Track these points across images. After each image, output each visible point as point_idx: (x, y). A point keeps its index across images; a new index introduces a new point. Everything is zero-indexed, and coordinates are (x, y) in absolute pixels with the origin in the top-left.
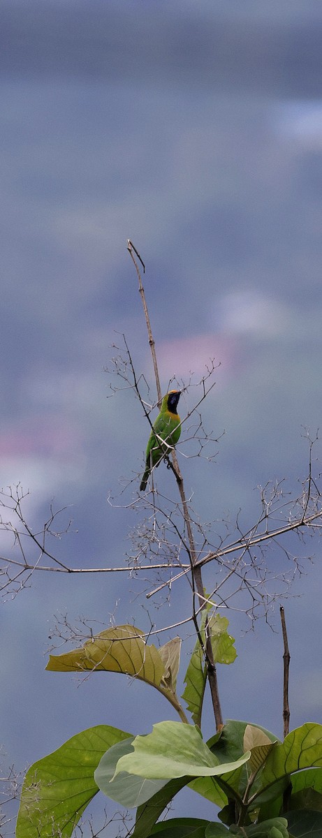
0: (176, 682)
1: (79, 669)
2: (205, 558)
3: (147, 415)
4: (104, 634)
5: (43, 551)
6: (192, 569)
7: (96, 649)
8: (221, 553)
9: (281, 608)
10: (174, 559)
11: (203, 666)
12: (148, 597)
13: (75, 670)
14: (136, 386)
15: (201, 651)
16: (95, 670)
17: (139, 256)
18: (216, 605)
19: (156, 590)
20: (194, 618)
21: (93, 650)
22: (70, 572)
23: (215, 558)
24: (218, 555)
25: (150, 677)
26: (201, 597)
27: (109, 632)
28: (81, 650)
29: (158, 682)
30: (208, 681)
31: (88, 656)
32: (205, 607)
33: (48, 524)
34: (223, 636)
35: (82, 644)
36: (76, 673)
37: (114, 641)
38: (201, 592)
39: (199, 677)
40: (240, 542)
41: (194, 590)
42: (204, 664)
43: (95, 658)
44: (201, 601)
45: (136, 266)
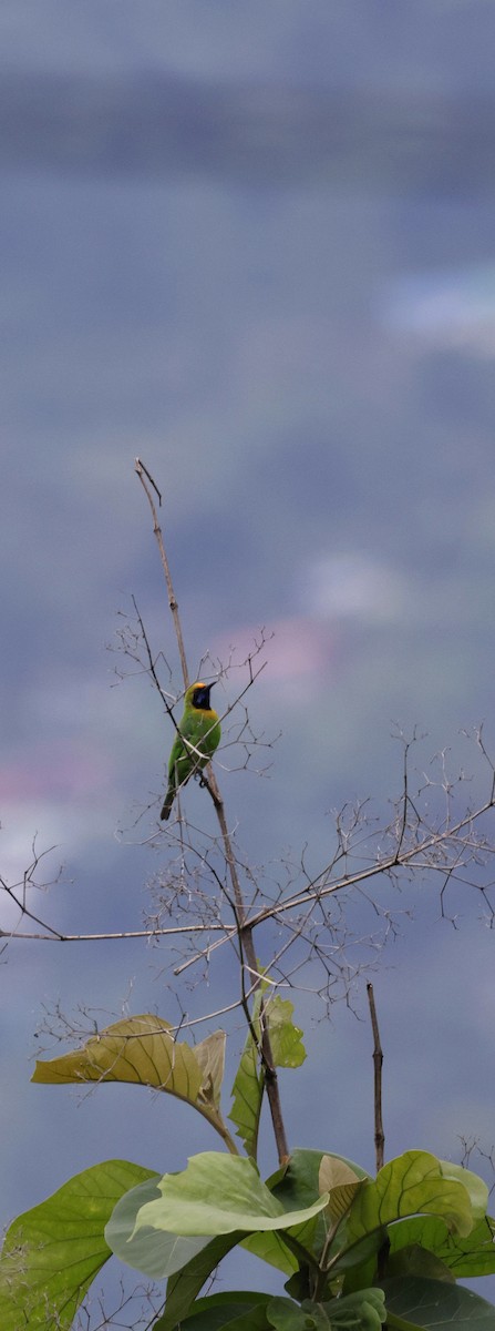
0: (219, 1095)
1: (79, 1080)
2: (257, 916)
3: (169, 711)
4: (114, 1028)
5: (24, 910)
6: (239, 931)
7: (103, 1050)
8: (280, 908)
9: (368, 986)
10: (213, 918)
11: (259, 1071)
12: (176, 974)
13: (73, 1082)
14: (152, 669)
15: (256, 1050)
16: (104, 1081)
17: (152, 481)
18: (274, 984)
19: (188, 964)
20: (244, 1003)
21: (98, 1053)
22: (63, 939)
23: (272, 915)
24: (277, 910)
25: (181, 1088)
26: (253, 972)
27: (121, 1025)
28: (81, 1053)
29: (193, 1097)
30: (265, 1093)
31: (91, 1061)
32: (258, 986)
33: (30, 871)
34: (286, 1028)
35: (83, 1044)
36: (73, 1086)
37: (128, 1038)
38: (253, 965)
39: (252, 1087)
40: (307, 890)
41: (242, 963)
42: (260, 1069)
43: (102, 1064)
44: (254, 978)
45: (149, 497)
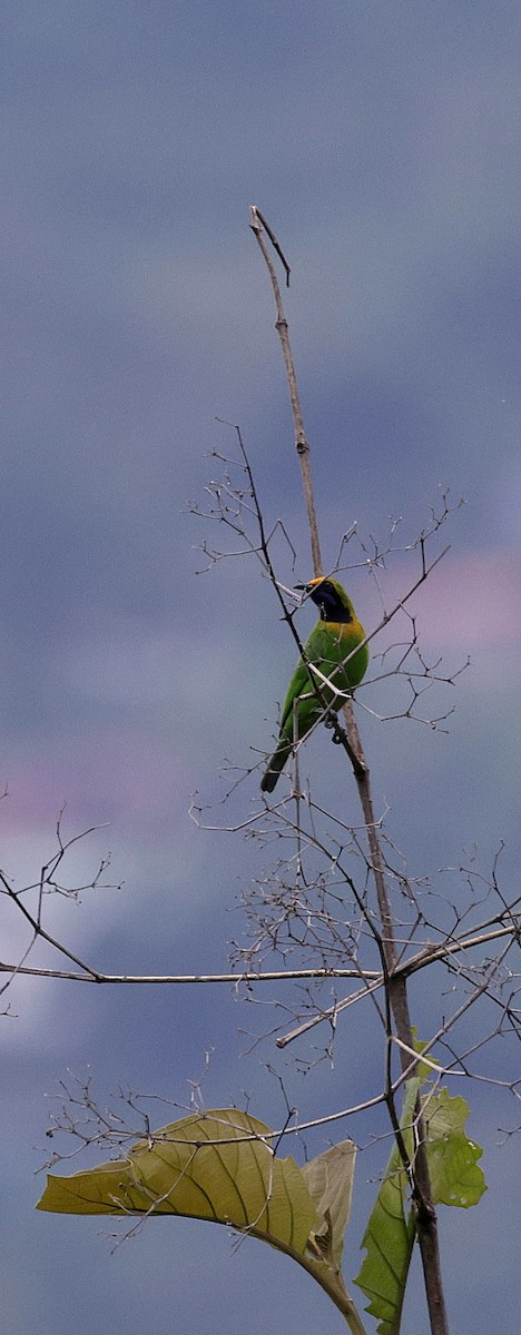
0: (342, 1246)
1: (116, 1210)
2: (416, 957)
3: (288, 618)
4: (176, 1130)
5: (38, 930)
6: (387, 981)
7: (157, 1163)
8: (455, 947)
10: (346, 958)
11: (408, 1211)
12: (281, 1046)
13: (106, 1213)
14: (264, 548)
15: (404, 1176)
16: (155, 1213)
17: (276, 246)
18: (440, 1069)
19: (300, 1030)
20: (389, 1098)
21: (148, 1167)
22: (99, 980)
23: (440, 957)
24: (449, 949)
25: (281, 1233)
26: (406, 1048)
27: (188, 1124)
28: (123, 1165)
29: (300, 1246)
30: (417, 1247)
31: (137, 1180)
32: (414, 1072)
33: (51, 867)
34: (455, 1141)
35: (125, 1151)
36: (108, 1218)
37: (198, 1145)
38: (407, 1037)
39: (395, 1235)
40: (499, 920)
41: (389, 1032)
42: (409, 1207)
43: (154, 1186)
44: (407, 1058)
45: (271, 269)
